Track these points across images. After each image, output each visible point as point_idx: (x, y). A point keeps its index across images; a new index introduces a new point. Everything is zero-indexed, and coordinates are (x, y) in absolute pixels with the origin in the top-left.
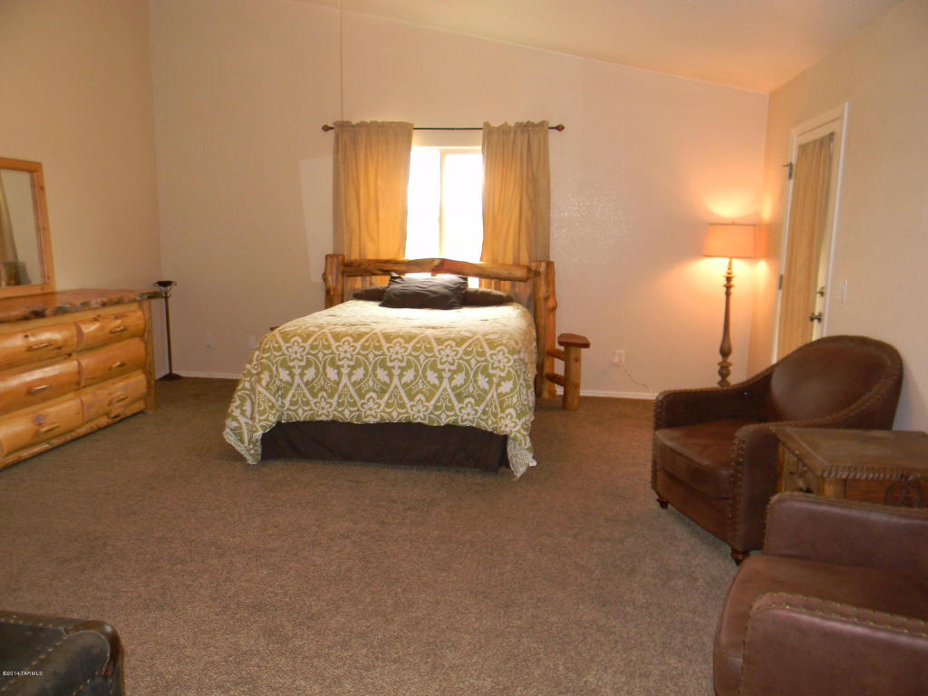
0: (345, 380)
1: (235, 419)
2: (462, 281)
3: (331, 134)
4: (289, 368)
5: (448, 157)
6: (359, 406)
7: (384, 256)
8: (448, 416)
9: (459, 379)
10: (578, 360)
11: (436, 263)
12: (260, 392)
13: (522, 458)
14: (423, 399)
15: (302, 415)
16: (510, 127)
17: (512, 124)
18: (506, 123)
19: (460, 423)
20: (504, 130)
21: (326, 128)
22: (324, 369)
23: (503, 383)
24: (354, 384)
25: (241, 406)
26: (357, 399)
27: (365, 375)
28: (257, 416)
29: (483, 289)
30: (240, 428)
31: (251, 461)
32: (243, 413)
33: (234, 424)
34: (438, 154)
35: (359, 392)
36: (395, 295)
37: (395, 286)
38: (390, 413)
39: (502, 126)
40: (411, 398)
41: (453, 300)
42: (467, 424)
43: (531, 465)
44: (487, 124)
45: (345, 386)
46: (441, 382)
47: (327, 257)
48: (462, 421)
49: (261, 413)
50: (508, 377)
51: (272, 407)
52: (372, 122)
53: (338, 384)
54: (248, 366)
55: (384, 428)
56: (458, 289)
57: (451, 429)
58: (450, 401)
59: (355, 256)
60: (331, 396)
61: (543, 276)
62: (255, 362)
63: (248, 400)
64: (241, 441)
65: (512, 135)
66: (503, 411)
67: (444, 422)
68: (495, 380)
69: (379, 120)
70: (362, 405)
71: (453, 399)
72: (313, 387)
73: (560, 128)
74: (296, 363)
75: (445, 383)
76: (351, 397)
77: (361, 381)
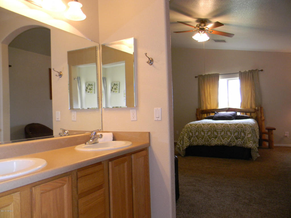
0: (206, 135)
1: (179, 145)
2: (235, 113)
3: (197, 78)
4: (192, 132)
5: (230, 81)
6: (210, 141)
7: (212, 108)
8: (234, 144)
9: (236, 134)
10: (272, 134)
11: (227, 109)
12: (185, 138)
13: (255, 155)
14: (227, 139)
15: (195, 144)
16: (247, 72)
17: (247, 71)
18: (246, 71)
19: (237, 146)
20: (245, 73)
21: (196, 77)
22: (201, 132)
23: (248, 135)
24: (208, 136)
25: (180, 142)
26: (209, 140)
27: (211, 134)
28: (184, 144)
29: (242, 115)
30: (180, 147)
31: (183, 155)
32: (181, 144)
33: (179, 146)
34: (227, 81)
35: (209, 138)
36: (217, 117)
37: (216, 115)
38: (218, 143)
39: (245, 72)
40: (223, 139)
41: (233, 118)
42: (239, 146)
43: (258, 156)
44: (240, 72)
45: (206, 136)
46: (231, 135)
47: (197, 109)
48: (238, 145)
49: (185, 143)
50: (250, 133)
51: (188, 142)
52: (208, 74)
53: (204, 136)
54: (181, 132)
55: (217, 147)
56: (234, 115)
57: (235, 147)
58: (234, 140)
59: (204, 109)
60: (202, 139)
61: (259, 111)
62: (183, 131)
63: (182, 141)
64: (180, 150)
65: (248, 74)
66: (249, 142)
67: (233, 145)
68: (247, 134)
69: (210, 74)
70: (211, 141)
71: (235, 139)
72: (198, 137)
73: (262, 70)
74: (193, 131)
75: (232, 135)
76: (208, 139)
77: (210, 135)
